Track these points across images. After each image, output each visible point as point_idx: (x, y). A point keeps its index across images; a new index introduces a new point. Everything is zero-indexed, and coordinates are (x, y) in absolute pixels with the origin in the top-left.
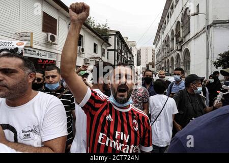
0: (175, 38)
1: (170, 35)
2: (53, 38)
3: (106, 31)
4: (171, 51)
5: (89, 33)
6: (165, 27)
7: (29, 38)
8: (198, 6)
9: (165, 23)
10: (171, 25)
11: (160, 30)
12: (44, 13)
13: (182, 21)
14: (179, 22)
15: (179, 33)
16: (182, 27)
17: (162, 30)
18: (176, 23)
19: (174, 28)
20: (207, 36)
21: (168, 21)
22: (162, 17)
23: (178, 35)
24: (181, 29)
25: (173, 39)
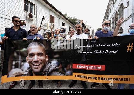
0: (114, 22)
1: (111, 20)
2: (54, 25)
3: (75, 20)
4: (112, 29)
5: (67, 22)
6: (109, 16)
7: (47, 26)
8: (128, 2)
9: (109, 13)
10: (112, 14)
11: (106, 17)
12: (50, 15)
13: (119, 11)
14: (117, 12)
15: (117, 18)
16: (119, 15)
17: (107, 17)
18: (115, 13)
19: (114, 16)
20: (132, 19)
21: (111, 12)
22: (107, 10)
23: (116, 20)
24: (118, 16)
25: (113, 22)
